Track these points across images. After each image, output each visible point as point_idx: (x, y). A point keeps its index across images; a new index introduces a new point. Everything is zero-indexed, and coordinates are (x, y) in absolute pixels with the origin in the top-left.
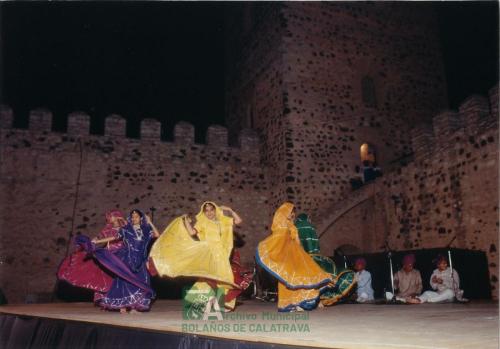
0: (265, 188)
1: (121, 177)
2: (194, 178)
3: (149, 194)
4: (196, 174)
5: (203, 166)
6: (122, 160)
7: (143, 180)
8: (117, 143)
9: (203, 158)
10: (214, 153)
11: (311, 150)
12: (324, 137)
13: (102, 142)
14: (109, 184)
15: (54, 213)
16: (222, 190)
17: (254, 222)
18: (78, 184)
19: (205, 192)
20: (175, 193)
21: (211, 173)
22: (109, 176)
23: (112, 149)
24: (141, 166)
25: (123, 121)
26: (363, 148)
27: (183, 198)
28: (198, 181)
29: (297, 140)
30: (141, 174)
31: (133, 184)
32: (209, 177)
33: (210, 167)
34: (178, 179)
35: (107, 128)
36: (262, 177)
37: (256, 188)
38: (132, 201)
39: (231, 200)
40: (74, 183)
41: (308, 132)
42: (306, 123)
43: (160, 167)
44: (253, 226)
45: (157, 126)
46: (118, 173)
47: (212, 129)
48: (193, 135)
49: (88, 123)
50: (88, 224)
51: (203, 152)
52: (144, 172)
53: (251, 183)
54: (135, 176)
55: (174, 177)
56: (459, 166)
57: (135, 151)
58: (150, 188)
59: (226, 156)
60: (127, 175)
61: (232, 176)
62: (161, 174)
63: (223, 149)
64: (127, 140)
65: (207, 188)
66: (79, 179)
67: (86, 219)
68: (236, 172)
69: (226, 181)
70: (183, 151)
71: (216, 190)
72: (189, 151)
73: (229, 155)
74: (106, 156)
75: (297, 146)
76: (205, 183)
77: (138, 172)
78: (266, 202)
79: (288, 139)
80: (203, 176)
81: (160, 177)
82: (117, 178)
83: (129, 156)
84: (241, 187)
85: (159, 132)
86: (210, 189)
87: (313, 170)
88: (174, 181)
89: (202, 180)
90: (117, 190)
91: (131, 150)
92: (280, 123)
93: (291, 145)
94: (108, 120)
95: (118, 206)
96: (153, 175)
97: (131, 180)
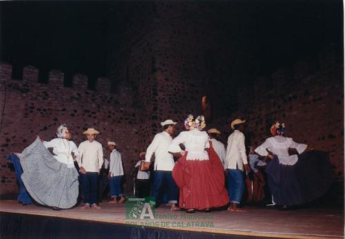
0: (136, 123)
1: (35, 110)
2: (87, 114)
3: (55, 124)
4: (88, 111)
5: (94, 105)
6: (36, 99)
7: (51, 113)
8: (32, 86)
9: (93, 100)
10: (101, 97)
11: (170, 98)
12: (179, 90)
13: (20, 85)
14: (26, 115)
16: (106, 123)
17: (128, 147)
19: (94, 124)
20: (73, 124)
21: (99, 111)
22: (26, 109)
23: (28, 91)
24: (50, 104)
25: (36, 71)
26: (204, 98)
27: (79, 128)
28: (90, 116)
29: (160, 91)
30: (49, 110)
31: (44, 116)
32: (98, 114)
33: (99, 106)
34: (76, 114)
35: (25, 75)
36: (134, 115)
37: (130, 123)
38: (42, 128)
39: (112, 131)
41: (167, 85)
42: (166, 80)
43: (63, 105)
44: (127, 149)
45: (61, 76)
46: (32, 108)
47: (100, 80)
48: (86, 83)
49: (11, 70)
50: (10, 143)
51: (93, 96)
52: (51, 108)
53: (126, 119)
54: (45, 110)
55: (73, 112)
56: (272, 113)
57: (44, 92)
58: (56, 119)
59: (109, 99)
60: (39, 110)
61: (114, 114)
62: (64, 110)
63: (107, 94)
64: (39, 84)
65: (96, 121)
66: (4, 111)
67: (8, 140)
68: (117, 111)
69: (109, 117)
70: (79, 95)
71: (102, 123)
72: (83, 95)
73: (111, 99)
74: (24, 95)
75: (160, 95)
76: (95, 117)
77: (47, 108)
78: (136, 133)
79: (154, 90)
80: (93, 113)
81: (63, 112)
82: (31, 112)
83: (41, 96)
84: (119, 122)
85: (62, 80)
86: (98, 122)
87: (170, 112)
88: (73, 115)
89: (93, 115)
90: (32, 120)
91: (42, 91)
92: (149, 79)
93: (156, 94)
94: (25, 69)
95: (32, 132)
96: (58, 111)
97: (42, 113)
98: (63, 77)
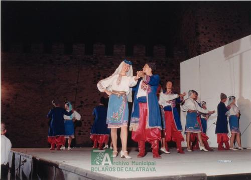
6: (102, 68)
8: (100, 58)
13: (92, 59)
14: (95, 82)
15: (65, 99)
18: (78, 83)
22: (95, 78)
23: (97, 62)
25: (103, 46)
35: (95, 50)
40: (75, 82)
42: (209, 41)
45: (123, 47)
46: (99, 76)
47: (155, 47)
48: (144, 51)
49: (84, 48)
50: (83, 105)
57: (111, 62)
59: (164, 63)
60: (104, 77)
63: (163, 59)
64: (106, 56)
66: (78, 80)
67: (82, 102)
68: (169, 72)
74: (93, 66)
82: (99, 79)
83: (106, 66)
85: (124, 51)
92: (194, 42)
94: (95, 45)
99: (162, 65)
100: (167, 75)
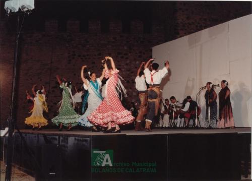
2: (120, 56)
4: (121, 53)
5: (125, 48)
6: (76, 47)
7: (89, 58)
10: (134, 39)
13: (65, 36)
14: (69, 61)
15: (39, 80)
18: (51, 63)
19: (127, 64)
21: (130, 53)
22: (69, 57)
23: (72, 40)
24: (88, 50)
25: (78, 22)
28: (122, 57)
29: (182, 30)
30: (87, 55)
31: (83, 61)
32: (129, 55)
33: (130, 48)
35: (68, 27)
40: (49, 62)
42: (187, 18)
43: (99, 50)
45: (98, 23)
46: (75, 55)
47: (133, 23)
48: (121, 28)
49: (57, 24)
51: (128, 38)
54: (84, 56)
57: (85, 40)
58: (94, 63)
59: (142, 39)
60: (79, 56)
63: (140, 35)
64: (80, 34)
65: (128, 62)
66: (51, 60)
68: (146, 51)
69: (140, 56)
71: (134, 62)
72: (118, 38)
74: (67, 45)
75: (182, 33)
76: (127, 58)
79: (175, 29)
80: (126, 54)
82: (73, 58)
85: (99, 27)
86: (130, 62)
89: (125, 57)
90: (74, 65)
93: (178, 33)
94: (68, 22)
95: (75, 75)
96: (95, 55)
97: (82, 59)
98: (100, 25)
99: (139, 42)
100: (144, 54)
